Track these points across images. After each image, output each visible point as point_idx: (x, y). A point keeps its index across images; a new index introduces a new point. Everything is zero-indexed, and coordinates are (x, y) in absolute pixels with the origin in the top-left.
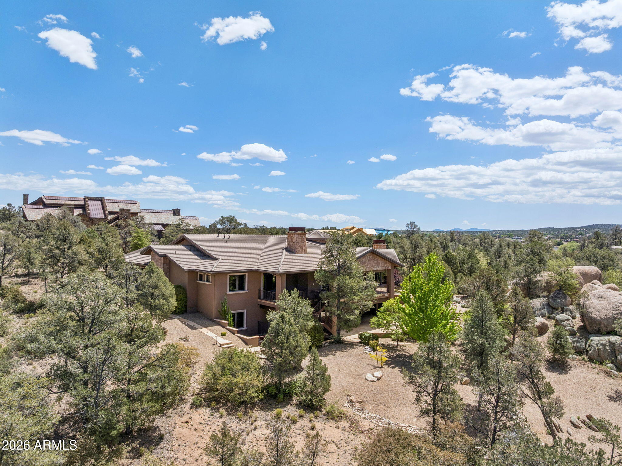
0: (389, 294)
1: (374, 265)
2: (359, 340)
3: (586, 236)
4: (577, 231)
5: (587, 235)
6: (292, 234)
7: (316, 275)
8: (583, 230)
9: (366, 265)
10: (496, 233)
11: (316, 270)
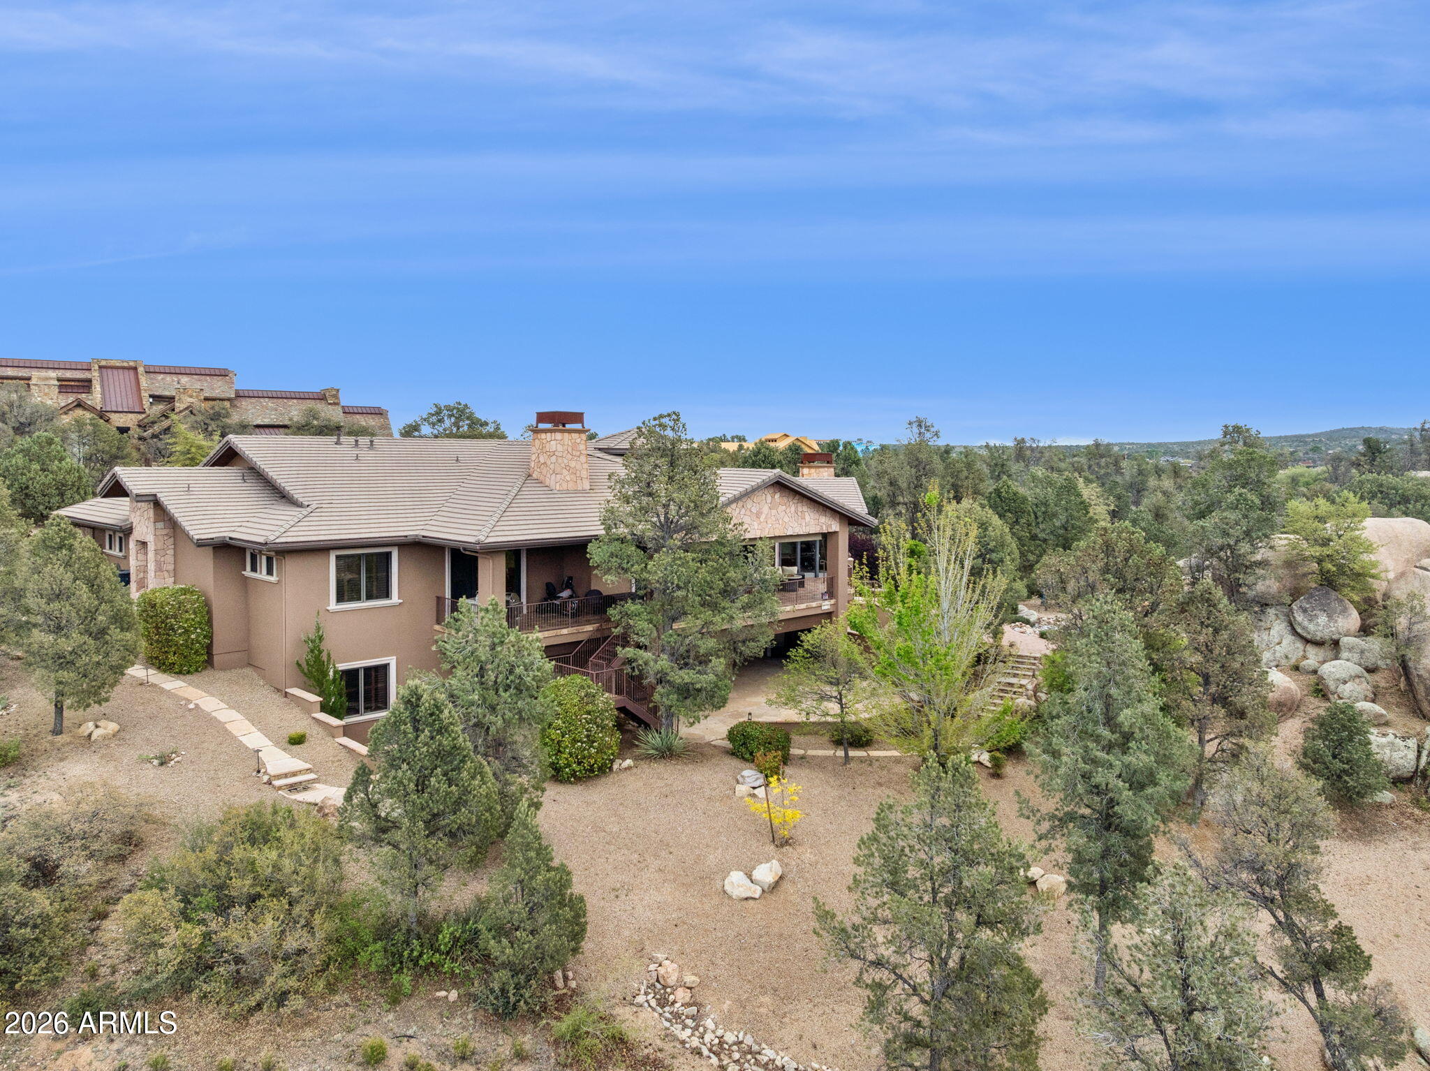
0: (833, 601)
1: (786, 519)
2: (729, 745)
3: (1328, 455)
4: (1306, 442)
5: (1330, 452)
6: (545, 431)
7: (596, 554)
8: (1320, 441)
9: (762, 519)
10: (1121, 450)
11: (596, 538)
